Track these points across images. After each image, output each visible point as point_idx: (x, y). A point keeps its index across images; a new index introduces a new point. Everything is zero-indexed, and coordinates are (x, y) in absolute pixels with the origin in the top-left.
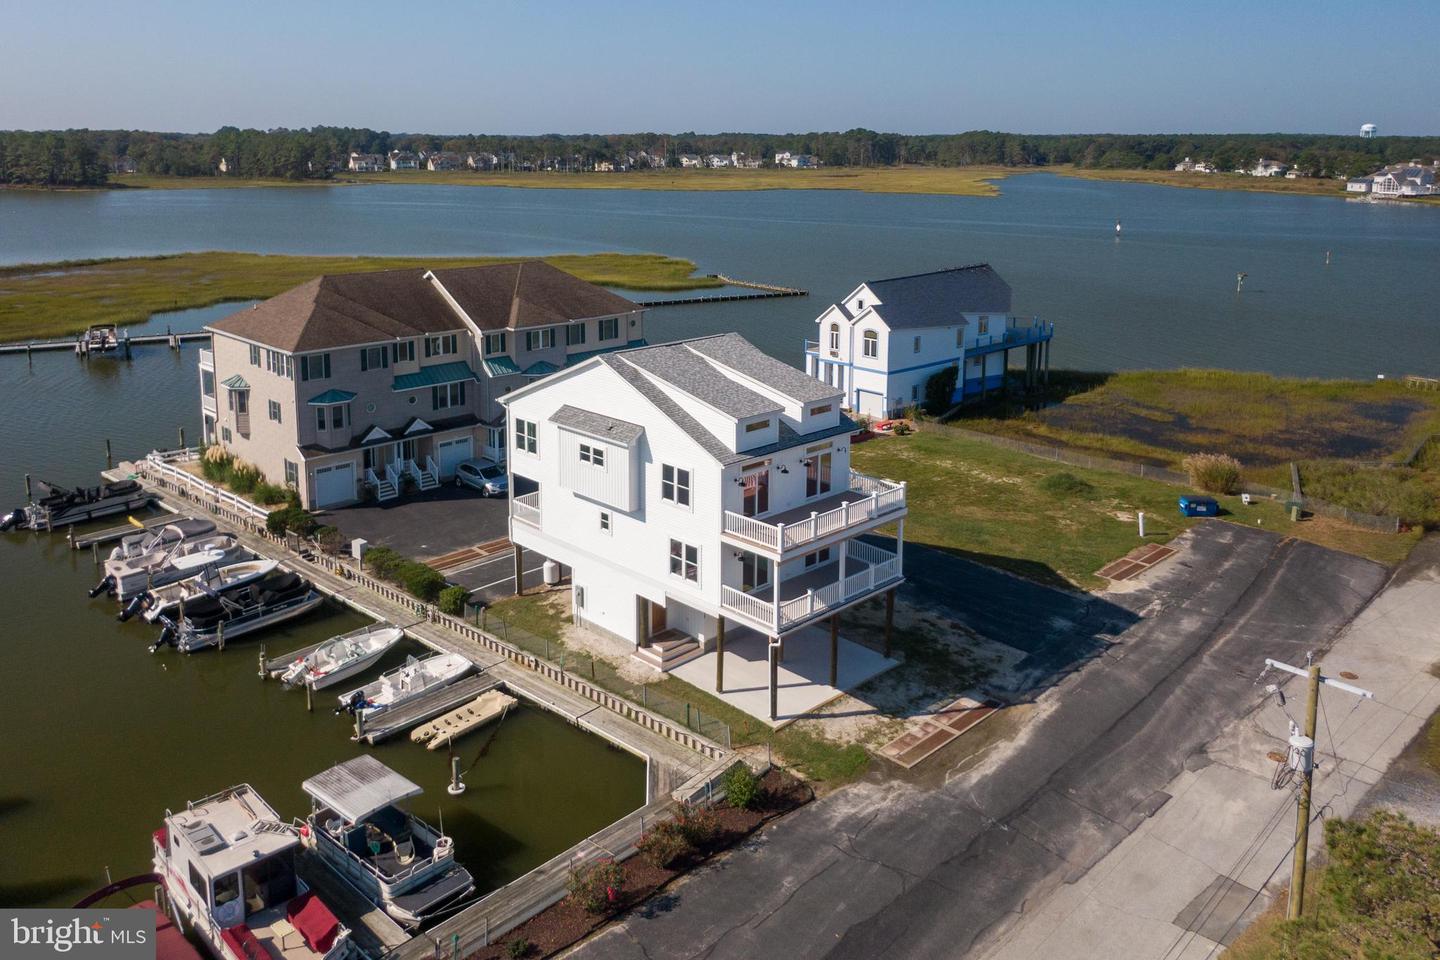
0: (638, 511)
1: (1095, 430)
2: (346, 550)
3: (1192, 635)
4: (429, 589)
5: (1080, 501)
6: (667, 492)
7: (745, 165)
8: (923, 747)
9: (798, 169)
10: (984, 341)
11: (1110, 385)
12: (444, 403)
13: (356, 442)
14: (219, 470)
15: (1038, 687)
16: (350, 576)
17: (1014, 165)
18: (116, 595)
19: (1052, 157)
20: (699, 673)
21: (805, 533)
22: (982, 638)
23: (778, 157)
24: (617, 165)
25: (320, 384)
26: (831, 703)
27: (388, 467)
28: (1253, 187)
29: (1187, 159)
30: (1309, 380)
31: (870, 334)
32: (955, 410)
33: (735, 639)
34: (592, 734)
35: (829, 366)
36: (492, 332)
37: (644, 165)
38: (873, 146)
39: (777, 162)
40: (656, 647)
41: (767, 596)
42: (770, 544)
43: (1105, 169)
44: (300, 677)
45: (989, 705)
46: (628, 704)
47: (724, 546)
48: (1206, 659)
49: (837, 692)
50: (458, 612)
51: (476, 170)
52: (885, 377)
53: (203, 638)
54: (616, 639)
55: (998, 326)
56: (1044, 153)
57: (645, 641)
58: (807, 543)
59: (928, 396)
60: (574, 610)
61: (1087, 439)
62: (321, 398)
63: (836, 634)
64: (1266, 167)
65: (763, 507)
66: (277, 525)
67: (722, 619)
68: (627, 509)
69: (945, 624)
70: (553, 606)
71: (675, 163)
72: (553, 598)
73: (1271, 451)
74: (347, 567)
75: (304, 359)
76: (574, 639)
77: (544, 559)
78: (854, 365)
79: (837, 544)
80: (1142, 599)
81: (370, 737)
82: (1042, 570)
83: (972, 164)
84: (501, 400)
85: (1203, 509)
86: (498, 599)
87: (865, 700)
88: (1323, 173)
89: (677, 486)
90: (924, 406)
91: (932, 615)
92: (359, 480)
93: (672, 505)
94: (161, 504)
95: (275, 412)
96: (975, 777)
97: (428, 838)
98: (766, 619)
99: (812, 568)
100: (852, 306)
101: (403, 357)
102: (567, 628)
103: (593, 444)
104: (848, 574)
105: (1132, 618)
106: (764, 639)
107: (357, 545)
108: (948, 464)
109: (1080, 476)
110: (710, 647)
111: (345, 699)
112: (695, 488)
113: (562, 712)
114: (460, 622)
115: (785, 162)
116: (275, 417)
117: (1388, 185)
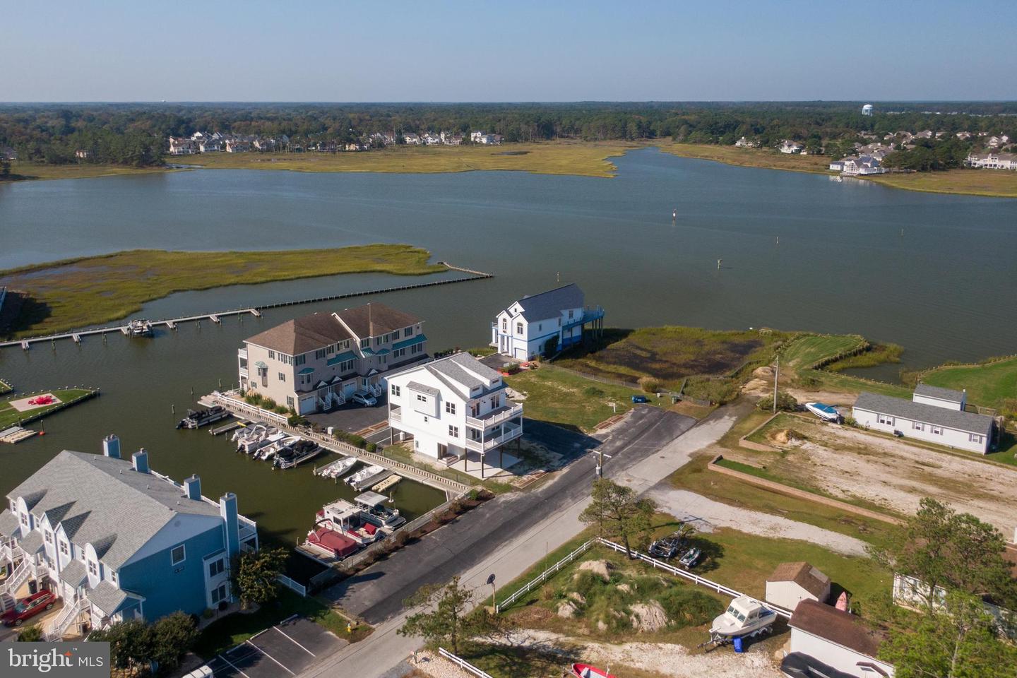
0: (438, 416)
1: (614, 363)
2: (326, 433)
3: (618, 447)
4: (362, 444)
5: (596, 398)
6: (448, 410)
7: (450, 143)
8: (527, 483)
9: (487, 145)
10: (571, 321)
11: (631, 337)
12: (345, 368)
13: (315, 388)
14: (255, 400)
15: (564, 466)
16: (327, 441)
17: (633, 139)
18: (245, 452)
19: (658, 133)
20: (459, 466)
21: (491, 422)
22: (549, 451)
23: (473, 135)
24: (361, 145)
25: (302, 367)
26: (500, 473)
27: (326, 397)
28: (775, 166)
29: (743, 138)
30: (718, 332)
31: (520, 324)
32: (557, 355)
33: (470, 455)
34: (428, 486)
35: (503, 337)
36: (364, 339)
37: (380, 145)
38: (538, 126)
39: (472, 139)
40: (444, 459)
41: (480, 441)
42: (480, 426)
43: (691, 144)
44: (329, 474)
45: (547, 472)
46: (437, 476)
47: (467, 427)
48: (619, 454)
49: (502, 470)
50: (374, 451)
51: (262, 151)
52: (526, 343)
53: (289, 464)
54: (430, 457)
55: (578, 314)
56: (654, 130)
57: (441, 457)
58: (492, 425)
59: (546, 349)
60: (415, 449)
61: (611, 368)
62: (303, 371)
63: (502, 452)
64: (790, 146)
65: (478, 414)
66: (293, 423)
67: (466, 449)
68: (434, 416)
69: (538, 447)
70: (405, 447)
71: (401, 141)
72: (405, 445)
73: (683, 371)
74: (325, 437)
75: (296, 357)
76: (416, 458)
77: (400, 431)
78: (514, 337)
79: (501, 424)
80: (606, 436)
81: (360, 490)
82: (575, 428)
83: (605, 139)
84: (386, 378)
85: (640, 400)
86: (385, 446)
87: (510, 471)
89: (451, 408)
90: (543, 354)
91: (534, 444)
92: (316, 403)
93: (450, 414)
94: (234, 415)
95: (282, 377)
96: (540, 490)
97: (391, 511)
98: (480, 448)
99: (494, 431)
100: (512, 310)
101: (330, 352)
102: (412, 455)
103: (422, 395)
104: (504, 433)
105: (600, 443)
106: (480, 454)
107: (330, 430)
108: (549, 384)
109: (599, 387)
110: (462, 458)
111: (346, 480)
112: (457, 409)
113: (417, 480)
114: (375, 454)
115: (477, 140)
116: (282, 379)
117: (852, 167)
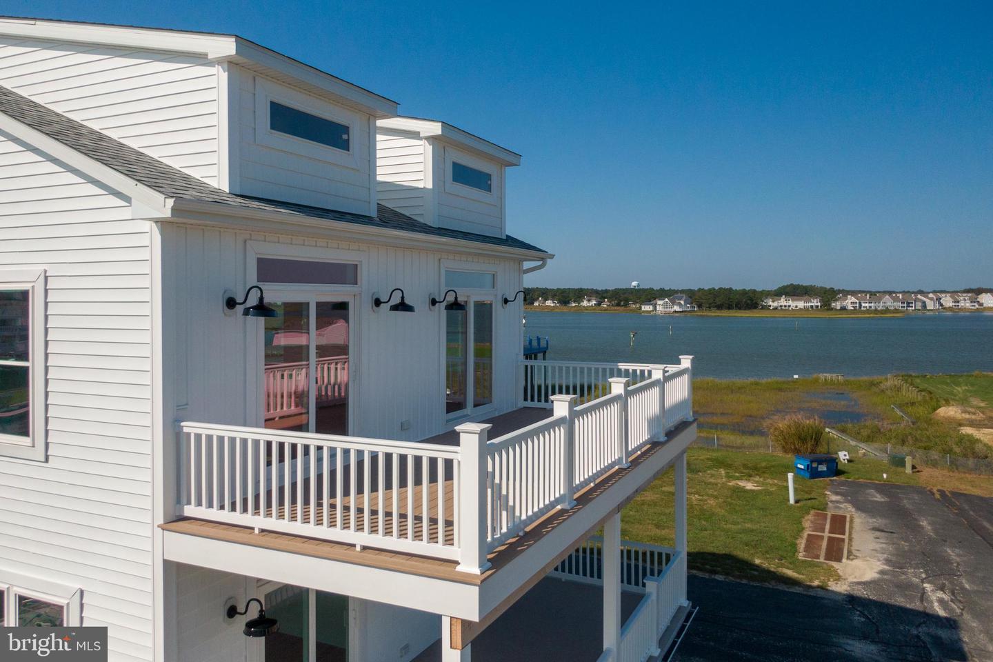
29: (540, 299)
64: (589, 301)
85: (824, 468)
88: (622, 303)
117: (666, 306)
